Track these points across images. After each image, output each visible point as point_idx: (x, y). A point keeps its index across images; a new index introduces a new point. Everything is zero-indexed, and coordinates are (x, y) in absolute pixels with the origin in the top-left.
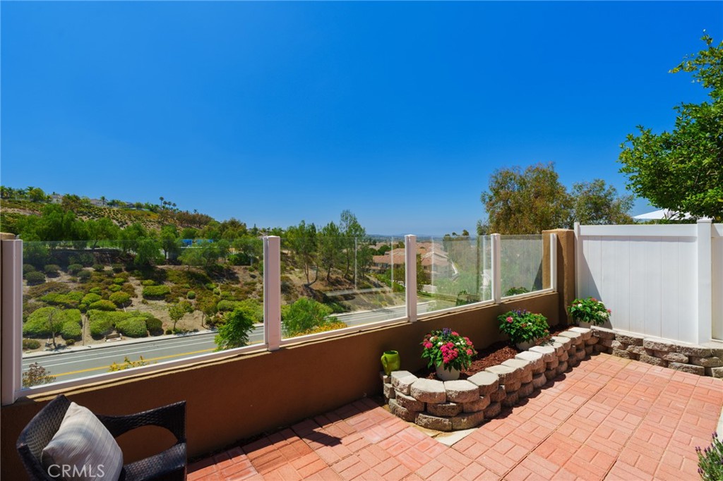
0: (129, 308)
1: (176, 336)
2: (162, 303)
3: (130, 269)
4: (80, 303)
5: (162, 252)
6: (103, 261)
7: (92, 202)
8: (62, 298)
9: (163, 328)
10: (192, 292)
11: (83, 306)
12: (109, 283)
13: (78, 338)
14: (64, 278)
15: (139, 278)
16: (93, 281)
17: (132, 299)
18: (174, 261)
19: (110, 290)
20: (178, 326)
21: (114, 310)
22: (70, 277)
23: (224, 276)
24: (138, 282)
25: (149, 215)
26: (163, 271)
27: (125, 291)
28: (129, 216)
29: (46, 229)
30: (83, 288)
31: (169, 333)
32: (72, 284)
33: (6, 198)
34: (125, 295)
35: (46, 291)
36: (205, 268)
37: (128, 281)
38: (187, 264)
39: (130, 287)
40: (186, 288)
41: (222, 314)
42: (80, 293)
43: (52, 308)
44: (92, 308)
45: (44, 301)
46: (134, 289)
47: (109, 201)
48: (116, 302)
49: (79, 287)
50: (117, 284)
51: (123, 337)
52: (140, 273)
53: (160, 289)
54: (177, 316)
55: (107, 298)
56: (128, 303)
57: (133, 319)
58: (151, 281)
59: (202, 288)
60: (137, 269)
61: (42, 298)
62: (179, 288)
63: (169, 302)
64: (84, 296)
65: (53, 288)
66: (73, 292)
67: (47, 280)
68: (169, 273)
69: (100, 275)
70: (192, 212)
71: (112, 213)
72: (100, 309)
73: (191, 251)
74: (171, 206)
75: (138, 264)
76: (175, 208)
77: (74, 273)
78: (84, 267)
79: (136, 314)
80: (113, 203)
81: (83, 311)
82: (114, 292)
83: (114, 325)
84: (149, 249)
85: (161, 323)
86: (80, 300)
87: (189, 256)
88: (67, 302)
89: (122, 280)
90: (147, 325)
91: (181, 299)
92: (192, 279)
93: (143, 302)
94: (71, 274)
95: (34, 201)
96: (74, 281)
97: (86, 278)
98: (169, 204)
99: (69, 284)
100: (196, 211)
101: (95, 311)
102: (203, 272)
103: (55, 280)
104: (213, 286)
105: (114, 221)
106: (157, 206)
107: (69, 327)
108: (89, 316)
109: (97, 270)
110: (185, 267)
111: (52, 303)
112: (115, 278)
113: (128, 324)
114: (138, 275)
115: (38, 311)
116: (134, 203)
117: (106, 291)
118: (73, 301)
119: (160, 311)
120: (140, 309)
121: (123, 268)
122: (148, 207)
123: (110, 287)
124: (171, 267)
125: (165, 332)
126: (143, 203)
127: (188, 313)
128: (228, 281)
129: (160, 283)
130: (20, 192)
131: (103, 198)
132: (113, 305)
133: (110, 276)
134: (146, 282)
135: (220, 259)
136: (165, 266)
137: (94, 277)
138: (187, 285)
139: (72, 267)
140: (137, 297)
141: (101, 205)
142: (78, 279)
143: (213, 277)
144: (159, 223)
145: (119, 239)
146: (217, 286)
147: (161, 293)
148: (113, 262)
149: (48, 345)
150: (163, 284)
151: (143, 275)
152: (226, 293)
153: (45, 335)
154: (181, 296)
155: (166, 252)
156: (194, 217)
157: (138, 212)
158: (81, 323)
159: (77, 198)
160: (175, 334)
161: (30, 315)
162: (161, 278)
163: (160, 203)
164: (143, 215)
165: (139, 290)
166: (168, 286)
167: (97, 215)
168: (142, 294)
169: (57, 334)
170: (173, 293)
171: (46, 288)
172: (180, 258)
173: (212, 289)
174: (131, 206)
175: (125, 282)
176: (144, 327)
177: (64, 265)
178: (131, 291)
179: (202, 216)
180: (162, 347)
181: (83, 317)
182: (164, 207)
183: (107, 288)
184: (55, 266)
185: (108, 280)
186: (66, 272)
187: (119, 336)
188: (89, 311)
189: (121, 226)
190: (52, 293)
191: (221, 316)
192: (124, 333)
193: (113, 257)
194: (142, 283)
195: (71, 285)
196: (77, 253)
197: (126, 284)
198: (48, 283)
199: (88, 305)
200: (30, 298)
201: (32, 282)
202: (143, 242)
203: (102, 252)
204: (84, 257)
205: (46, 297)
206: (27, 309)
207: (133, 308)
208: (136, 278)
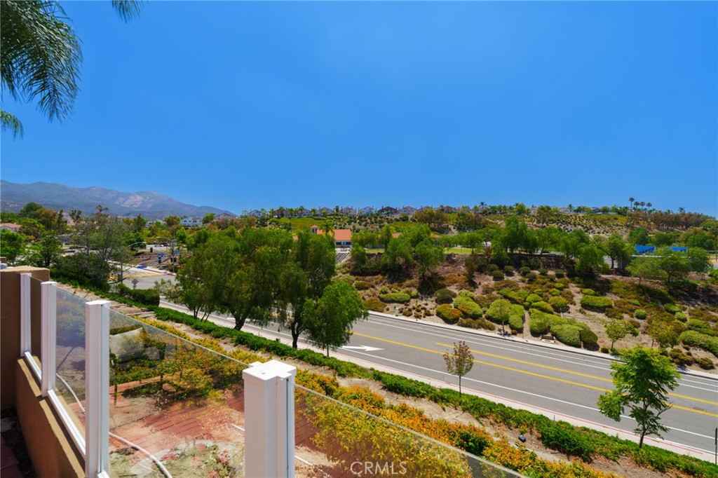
0: (566, 314)
1: (613, 358)
2: (601, 316)
3: (572, 275)
4: (525, 301)
5: (607, 260)
6: (548, 266)
7: (560, 211)
8: (512, 294)
9: (598, 343)
10: (642, 311)
11: (527, 303)
12: (550, 287)
13: (520, 331)
14: (517, 277)
15: (580, 285)
16: (537, 283)
17: (570, 306)
18: (622, 272)
19: (550, 293)
20: (617, 346)
21: (552, 313)
22: (520, 277)
23: (697, 298)
24: (578, 289)
25: (617, 219)
26: (608, 281)
27: (563, 296)
28: (595, 221)
29: (506, 237)
30: (529, 288)
31: (605, 351)
32: (522, 283)
33: (503, 213)
34: (562, 300)
36: (667, 283)
38: (636, 276)
39: (569, 293)
40: (635, 304)
41: (687, 349)
42: (526, 292)
43: (505, 301)
44: (533, 307)
45: (501, 294)
46: (573, 296)
47: (576, 208)
48: (553, 306)
49: (526, 287)
50: (557, 288)
51: (557, 341)
52: (581, 281)
53: (600, 301)
54: (615, 335)
55: (547, 301)
56: (565, 309)
57: (567, 326)
58: (592, 291)
59: (658, 308)
60: (578, 276)
61: (500, 292)
62: (625, 304)
63: (610, 317)
64: (529, 295)
65: (509, 285)
66: (521, 291)
67: (506, 278)
68: (615, 284)
69: (544, 279)
70: (676, 211)
71: (578, 219)
72: (540, 310)
73: (643, 260)
74: (645, 207)
75: (579, 271)
76: (651, 208)
77: (524, 274)
78: (533, 269)
79: (572, 322)
80: (579, 210)
81: (527, 308)
82: (553, 296)
83: (549, 327)
84: (592, 257)
85: (596, 338)
86: (525, 299)
87: (640, 266)
88: (516, 298)
89: (562, 285)
90: (580, 336)
91: (626, 316)
92: (644, 294)
93: (580, 311)
94: (521, 275)
95: (519, 214)
96: (523, 281)
97: (532, 280)
98: (642, 204)
99: (519, 283)
100: (681, 209)
101: (535, 310)
102: (662, 289)
103: (510, 278)
104: (676, 308)
105: (580, 227)
106: (626, 208)
107: (514, 319)
108: (530, 313)
109: (542, 274)
110: (636, 280)
111: (506, 297)
112: (556, 282)
113: (562, 329)
114: (579, 283)
115: (496, 301)
116: (600, 207)
117: (547, 294)
118: (520, 298)
119: (597, 324)
120: (576, 320)
121: (565, 273)
122: (615, 210)
123: (551, 291)
124: (618, 277)
125: (600, 349)
126: (610, 206)
127: (631, 335)
128: (704, 306)
129: (603, 294)
130: (511, 208)
131: (570, 206)
132: (552, 309)
133: (552, 280)
134: (586, 291)
135: (693, 274)
136: (611, 276)
137: (539, 279)
138: (636, 302)
139: (523, 268)
140: (575, 305)
141: (568, 213)
142: (527, 279)
143: (677, 297)
146: (685, 309)
147: (601, 305)
148: (558, 267)
149: (500, 330)
150: (605, 295)
151: (584, 283)
152: (698, 322)
153: (499, 322)
154: (626, 313)
155: (613, 260)
156: (677, 217)
157: (604, 216)
158: (523, 318)
159: (549, 208)
160: (613, 355)
161: (492, 303)
162: (604, 288)
163: (630, 205)
164: (609, 219)
165: (578, 298)
166: (611, 299)
167: (564, 221)
168: (581, 303)
169: (507, 323)
170: (616, 308)
171: (503, 285)
172: (628, 268)
173: (674, 313)
174: (596, 211)
175: (565, 287)
176: (577, 337)
177: (518, 267)
178: (570, 297)
179: (690, 215)
180: (592, 364)
181: (527, 314)
182: (634, 209)
183: (548, 291)
184: (511, 267)
185: (549, 284)
186: (519, 272)
187: (553, 339)
188: (531, 310)
190: (507, 289)
191: (684, 351)
192: (557, 337)
193: (557, 262)
194: (581, 291)
195: (521, 285)
196: (528, 257)
197: (566, 290)
198: (507, 281)
199: (531, 303)
200: (494, 290)
201: (496, 278)
202: (584, 249)
203: (549, 257)
204: (532, 261)
205: (504, 291)
206: (491, 299)
207: (570, 315)
208: (576, 285)
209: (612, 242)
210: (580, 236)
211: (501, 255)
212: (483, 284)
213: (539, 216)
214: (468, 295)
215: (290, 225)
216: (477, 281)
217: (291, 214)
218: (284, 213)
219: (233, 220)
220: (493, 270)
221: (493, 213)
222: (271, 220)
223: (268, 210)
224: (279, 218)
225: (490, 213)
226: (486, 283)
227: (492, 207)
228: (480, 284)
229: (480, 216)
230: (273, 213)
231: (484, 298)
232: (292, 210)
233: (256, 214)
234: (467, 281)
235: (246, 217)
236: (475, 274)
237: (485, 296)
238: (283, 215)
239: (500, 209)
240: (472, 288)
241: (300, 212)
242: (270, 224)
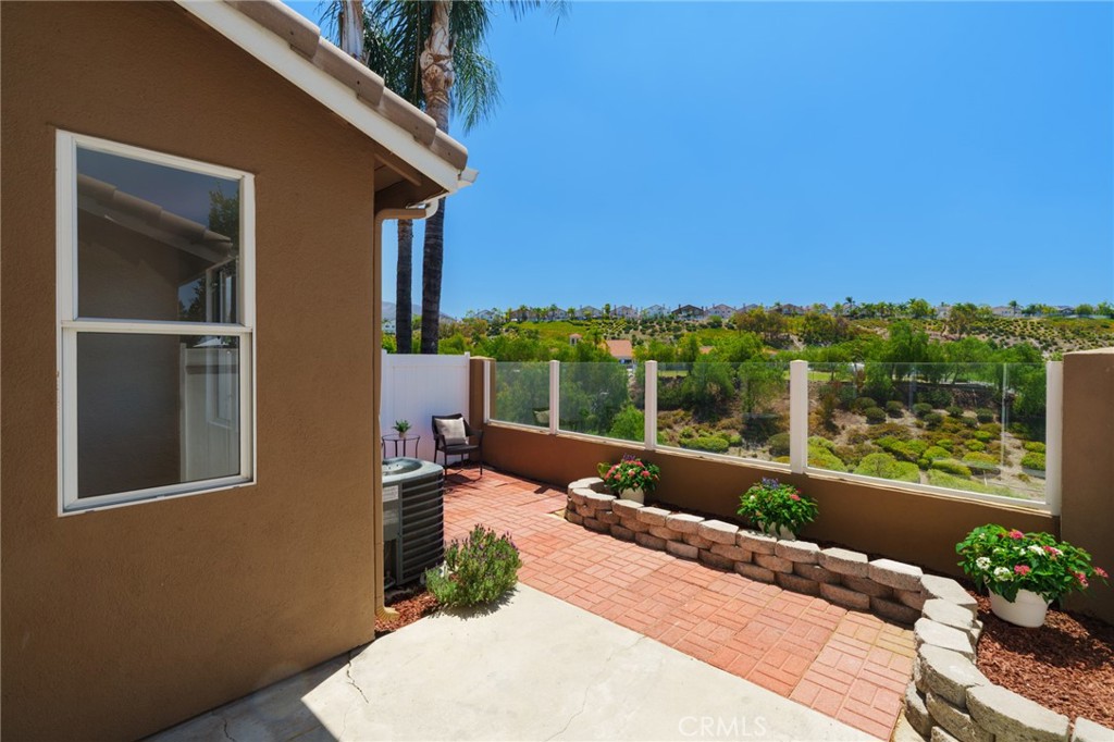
0: (993, 481)
4: (921, 457)
6: (965, 403)
7: (995, 312)
8: (899, 446)
11: (923, 461)
12: (966, 437)
14: (908, 419)
15: (1022, 436)
16: (944, 430)
17: (1002, 468)
19: (967, 447)
21: (966, 477)
22: (914, 420)
24: (1019, 442)
25: (1106, 327)
27: (990, 452)
28: (1062, 329)
30: (928, 437)
32: (916, 430)
33: (887, 316)
34: (990, 459)
35: (885, 433)
37: (999, 439)
39: (1001, 448)
42: (923, 443)
43: (885, 455)
44: (935, 467)
45: (880, 445)
46: (1008, 453)
47: (1025, 308)
48: (971, 468)
49: (924, 436)
50: (979, 439)
52: (1025, 429)
55: (959, 459)
56: (992, 472)
60: (1019, 421)
61: (878, 441)
64: (928, 448)
65: (892, 431)
66: (914, 441)
67: (888, 420)
69: (956, 423)
71: (1029, 327)
72: (946, 472)
75: (1021, 413)
77: (921, 415)
78: (935, 408)
80: (1032, 311)
81: (924, 469)
82: (972, 451)
86: (922, 454)
88: (905, 452)
89: (987, 434)
93: (1020, 476)
94: (917, 417)
95: (916, 318)
96: (919, 426)
97: (935, 424)
99: (912, 429)
101: (938, 471)
103: (896, 421)
105: (1032, 340)
108: (929, 477)
109: (952, 415)
111: (887, 450)
112: (978, 429)
114: (1020, 432)
115: (871, 455)
116: (1075, 305)
117: (961, 447)
118: (912, 452)
120: (1013, 489)
121: (995, 416)
122: (1104, 310)
123: (967, 442)
126: (1095, 304)
130: (902, 308)
131: (1014, 304)
132: (967, 471)
133: (970, 426)
134: (1033, 445)
137: (946, 424)
139: (920, 406)
140: (1011, 466)
141: (1011, 316)
142: (926, 423)
145: (991, 369)
148: (982, 405)
151: (1030, 433)
157: (1082, 322)
159: (972, 307)
161: (864, 459)
164: (1092, 328)
165: (1018, 456)
167: (1002, 331)
168: (1022, 464)
171: (884, 430)
174: (1068, 312)
175: (993, 439)
177: (909, 403)
178: (1002, 454)
181: (923, 476)
184: (898, 404)
185: (966, 431)
186: (912, 412)
188: (930, 472)
189: (1045, 348)
190: (890, 437)
193: (982, 398)
194: (1024, 445)
195: (915, 431)
196: (929, 389)
197: (995, 442)
198: (889, 424)
199: (930, 461)
200: (867, 439)
201: (873, 420)
202: (1030, 376)
203: (967, 389)
204: (937, 395)
205: (886, 440)
206: (862, 451)
207: (999, 483)
208: (1015, 435)
210: (1026, 354)
211: (882, 383)
212: (848, 428)
213: (954, 322)
214: (823, 444)
215: (537, 332)
216: (838, 423)
217: (538, 316)
218: (528, 315)
219: (454, 325)
220: (866, 407)
221: (868, 316)
222: (507, 325)
223: (503, 310)
224: (519, 322)
225: (863, 316)
226: (854, 427)
227: (867, 307)
228: (843, 428)
229: (845, 320)
230: (511, 314)
231: (851, 450)
232: (539, 310)
233: (487, 317)
234: (822, 424)
235: (472, 320)
236: (836, 412)
237: (852, 447)
238: (525, 318)
239: (881, 308)
240: (831, 435)
241: (551, 313)
242: (507, 331)
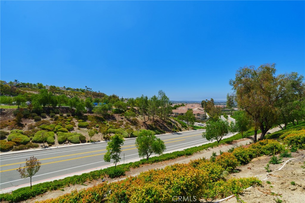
0: (73, 131)
1: (91, 143)
2: (86, 129)
3: (73, 115)
4: (54, 129)
5: (86, 108)
6: (63, 112)
7: (60, 89)
8: (47, 127)
9: (86, 140)
10: (97, 125)
11: (55, 130)
12: (65, 121)
13: (53, 143)
14: (48, 119)
15: (77, 119)
16: (59, 120)
17: (74, 127)
18: (90, 112)
19: (66, 124)
20: (92, 139)
21: (67, 132)
23: (110, 118)
24: (76, 120)
25: (81, 93)
26: (86, 116)
27: (71, 124)
28: (74, 94)
29: (41, 99)
30: (55, 123)
31: (88, 142)
32: (51, 121)
33: (30, 87)
34: (71, 126)
35: (41, 124)
36: (103, 115)
37: (72, 120)
38: (95, 113)
39: (73, 122)
40: (95, 123)
41: (110, 134)
42: (54, 125)
43: (44, 131)
45: (40, 128)
46: (75, 123)
47: (67, 88)
48: (67, 129)
49: (54, 123)
50: (68, 121)
51: (71, 143)
52: (77, 117)
53: (84, 124)
54: (91, 135)
55: (64, 127)
56: (72, 129)
57: (74, 136)
58: (81, 120)
59: (102, 123)
60: (76, 115)
61: (40, 127)
62: (92, 123)
63: (88, 129)
64: (56, 126)
65: (44, 123)
66: (51, 125)
67: (42, 120)
68: (89, 117)
69: (62, 118)
71: (68, 93)
72: (62, 132)
73: (97, 108)
74: (90, 90)
75: (76, 113)
76: (91, 90)
77: (52, 117)
78: (56, 114)
79: (75, 134)
80: (68, 89)
81: (55, 132)
82: (67, 124)
83: (67, 138)
84: (81, 107)
85: (85, 138)
86: (54, 128)
87: (96, 110)
88: (49, 128)
89: (70, 120)
90: (80, 138)
91: (93, 128)
92: (97, 119)
93: (78, 129)
94: (51, 117)
95: (40, 88)
96: (52, 120)
97: (56, 119)
98: (89, 89)
99: (50, 121)
100: (99, 91)
101: (60, 132)
102: (102, 117)
103: (45, 119)
104: (106, 122)
105: (69, 96)
106: (84, 90)
107: (50, 139)
108: (57, 134)
109: (61, 116)
110: (95, 115)
111: (44, 129)
112: (67, 119)
113: (72, 138)
114: (76, 118)
115: (38, 132)
116: (76, 89)
117: (64, 124)
118: (51, 128)
119: (85, 133)
120: (77, 132)
121: (71, 115)
122: (81, 90)
123: (66, 122)
124: (89, 114)
125: (87, 142)
126: (79, 89)
127: (96, 134)
128: (112, 120)
129: (85, 121)
130: (35, 85)
131: (64, 87)
132: (67, 130)
133: (65, 118)
134: (80, 120)
135: (109, 111)
136: (87, 114)
137: (59, 118)
138: (96, 122)
139: (51, 114)
140: (76, 127)
141: (64, 90)
142: (54, 119)
143: (106, 119)
144: (85, 96)
145: (69, 103)
146: (108, 122)
147: (85, 125)
148: (67, 112)
149: (42, 146)
150: (86, 121)
152: (111, 125)
153: (41, 142)
154: (93, 126)
155: (87, 108)
156: (99, 94)
157: (77, 92)
158: (54, 137)
159: (55, 87)
160: (91, 142)
161: (36, 134)
162: (85, 119)
163: (85, 89)
164: (79, 93)
165: (77, 124)
166: (88, 122)
167: (62, 93)
168: (78, 126)
169: (46, 141)
170: (90, 125)
171: (41, 123)
172: (93, 111)
173: (105, 124)
174: (75, 90)
175: (71, 120)
176: (79, 139)
177: (48, 113)
178: (74, 124)
179: (102, 93)
180: (86, 148)
181: (55, 135)
182: (87, 90)
183: (64, 123)
184: (45, 114)
186: (49, 116)
187: (69, 143)
188: (57, 132)
189: (71, 98)
190: (43, 125)
191: (109, 135)
192: (71, 142)
193: (67, 110)
194: (78, 121)
195: (51, 122)
196: (53, 109)
197: (72, 121)
198: (42, 121)
199: (57, 130)
200: (35, 127)
201: (36, 120)
202: (78, 104)
203: (63, 108)
204: (56, 110)
205: (41, 126)
206: (34, 131)
207: (74, 131)
208: (76, 119)
209: (87, 101)
211: (39, 108)
212: (28, 124)
213: (51, 90)
214: (18, 132)
216: (24, 123)
220: (34, 116)
221: (23, 87)
225: (21, 87)
226: (30, 123)
227: (23, 84)
228: (26, 124)
229: (15, 88)
231: (30, 132)
234: (17, 124)
236: (22, 119)
237: (30, 130)
239: (28, 85)
240: (21, 128)
